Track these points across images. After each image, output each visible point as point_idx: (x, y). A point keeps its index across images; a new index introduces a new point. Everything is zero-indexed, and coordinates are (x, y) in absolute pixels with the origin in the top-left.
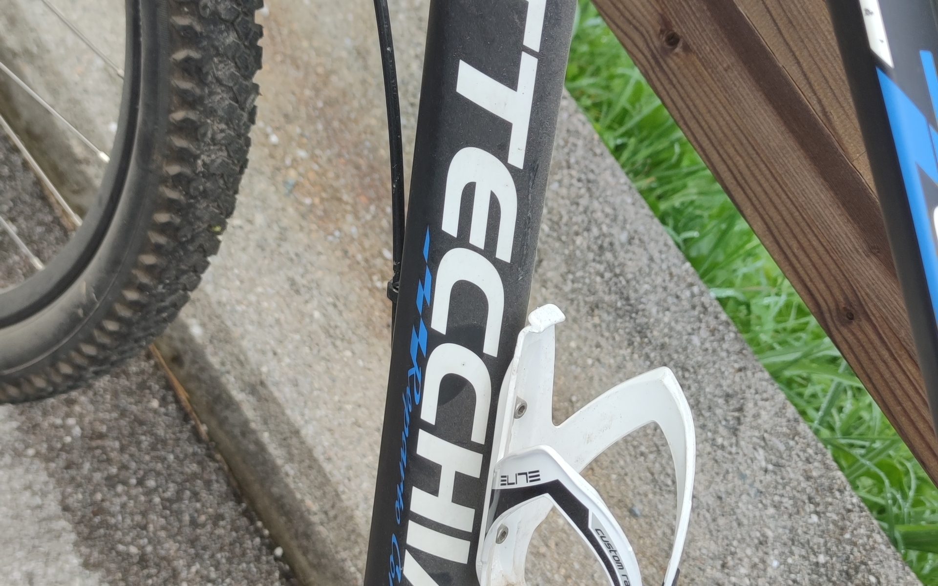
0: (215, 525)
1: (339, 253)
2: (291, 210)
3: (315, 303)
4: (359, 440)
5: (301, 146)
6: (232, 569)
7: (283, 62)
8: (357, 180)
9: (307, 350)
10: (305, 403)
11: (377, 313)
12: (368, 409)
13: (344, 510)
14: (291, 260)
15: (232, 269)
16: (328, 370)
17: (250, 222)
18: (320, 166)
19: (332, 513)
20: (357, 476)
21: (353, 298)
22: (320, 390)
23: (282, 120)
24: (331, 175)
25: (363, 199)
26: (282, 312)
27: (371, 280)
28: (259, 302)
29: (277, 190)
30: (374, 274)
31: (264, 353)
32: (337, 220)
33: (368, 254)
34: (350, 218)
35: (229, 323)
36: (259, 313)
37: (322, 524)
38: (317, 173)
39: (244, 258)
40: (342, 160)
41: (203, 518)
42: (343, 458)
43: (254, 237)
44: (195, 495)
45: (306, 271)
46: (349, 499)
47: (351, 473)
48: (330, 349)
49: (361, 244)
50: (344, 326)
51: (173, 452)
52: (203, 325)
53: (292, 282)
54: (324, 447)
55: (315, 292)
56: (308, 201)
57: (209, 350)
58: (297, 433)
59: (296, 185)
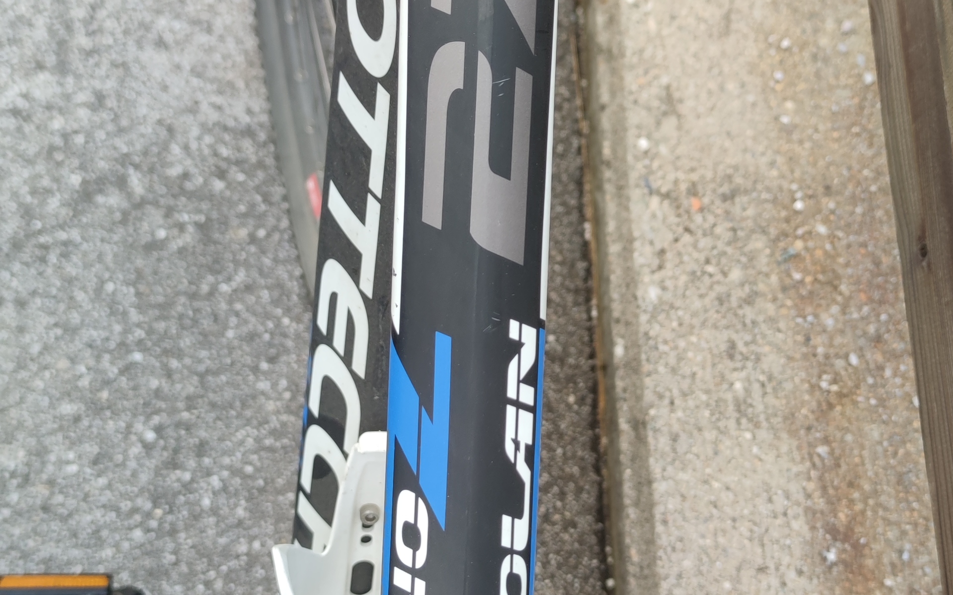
0: (565, 529)
1: (800, 338)
2: (774, 279)
3: (743, 374)
4: (707, 520)
5: (826, 221)
6: (557, 575)
7: (858, 135)
8: (867, 275)
9: (707, 413)
10: (674, 460)
11: (804, 411)
12: (736, 495)
13: (654, 575)
14: (744, 325)
15: (677, 309)
16: (716, 443)
17: (725, 274)
18: (834, 248)
19: (646, 572)
20: (683, 551)
21: (788, 386)
22: (698, 456)
23: (821, 190)
24: (841, 260)
25: (863, 297)
26: (703, 368)
27: (820, 377)
28: (685, 351)
29: (772, 255)
30: (825, 372)
31: (661, 397)
32: (819, 305)
33: (832, 351)
34: (835, 309)
35: (643, 357)
36: (680, 359)
37: (634, 576)
38: (826, 253)
39: (697, 304)
40: (863, 251)
41: (557, 517)
42: (679, 528)
43: (718, 289)
44: (562, 495)
45: (754, 342)
46: (663, 567)
47: (679, 545)
48: (732, 424)
49: (831, 338)
50: (760, 408)
51: (563, 447)
52: (626, 348)
53: (732, 345)
54: (666, 508)
55: (749, 364)
56: (797, 276)
57: (620, 373)
58: (650, 482)
59: (796, 257)
